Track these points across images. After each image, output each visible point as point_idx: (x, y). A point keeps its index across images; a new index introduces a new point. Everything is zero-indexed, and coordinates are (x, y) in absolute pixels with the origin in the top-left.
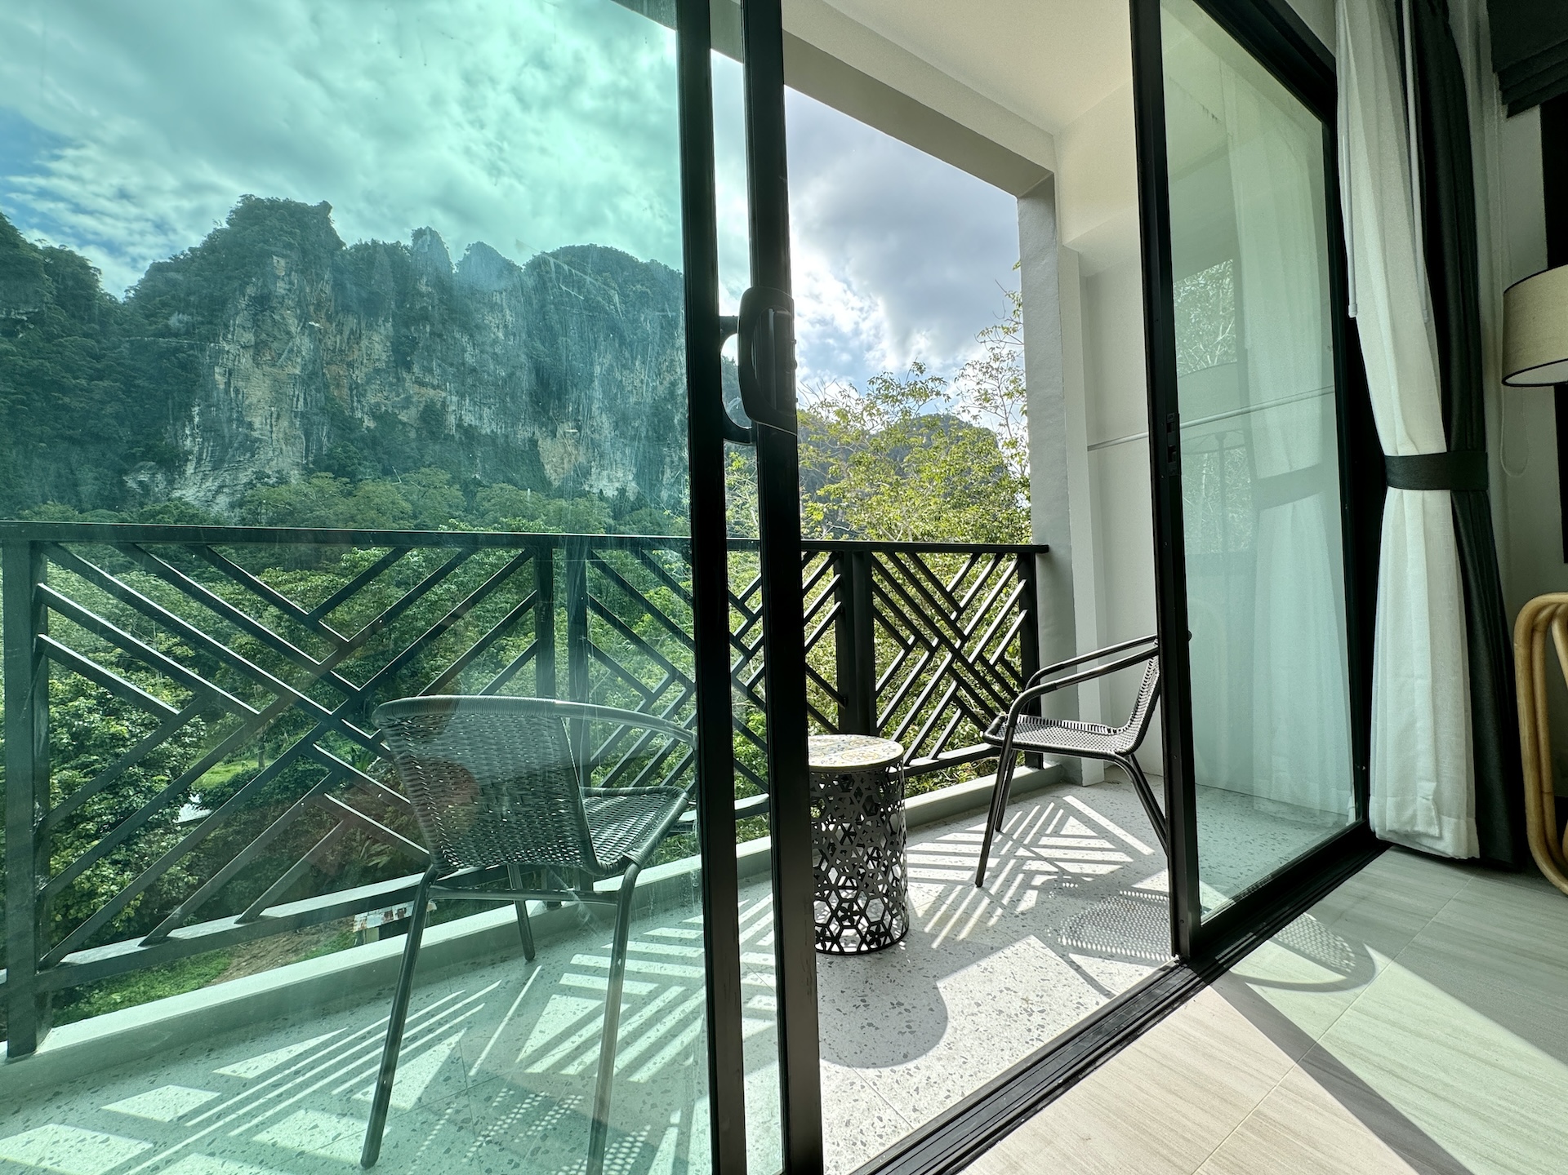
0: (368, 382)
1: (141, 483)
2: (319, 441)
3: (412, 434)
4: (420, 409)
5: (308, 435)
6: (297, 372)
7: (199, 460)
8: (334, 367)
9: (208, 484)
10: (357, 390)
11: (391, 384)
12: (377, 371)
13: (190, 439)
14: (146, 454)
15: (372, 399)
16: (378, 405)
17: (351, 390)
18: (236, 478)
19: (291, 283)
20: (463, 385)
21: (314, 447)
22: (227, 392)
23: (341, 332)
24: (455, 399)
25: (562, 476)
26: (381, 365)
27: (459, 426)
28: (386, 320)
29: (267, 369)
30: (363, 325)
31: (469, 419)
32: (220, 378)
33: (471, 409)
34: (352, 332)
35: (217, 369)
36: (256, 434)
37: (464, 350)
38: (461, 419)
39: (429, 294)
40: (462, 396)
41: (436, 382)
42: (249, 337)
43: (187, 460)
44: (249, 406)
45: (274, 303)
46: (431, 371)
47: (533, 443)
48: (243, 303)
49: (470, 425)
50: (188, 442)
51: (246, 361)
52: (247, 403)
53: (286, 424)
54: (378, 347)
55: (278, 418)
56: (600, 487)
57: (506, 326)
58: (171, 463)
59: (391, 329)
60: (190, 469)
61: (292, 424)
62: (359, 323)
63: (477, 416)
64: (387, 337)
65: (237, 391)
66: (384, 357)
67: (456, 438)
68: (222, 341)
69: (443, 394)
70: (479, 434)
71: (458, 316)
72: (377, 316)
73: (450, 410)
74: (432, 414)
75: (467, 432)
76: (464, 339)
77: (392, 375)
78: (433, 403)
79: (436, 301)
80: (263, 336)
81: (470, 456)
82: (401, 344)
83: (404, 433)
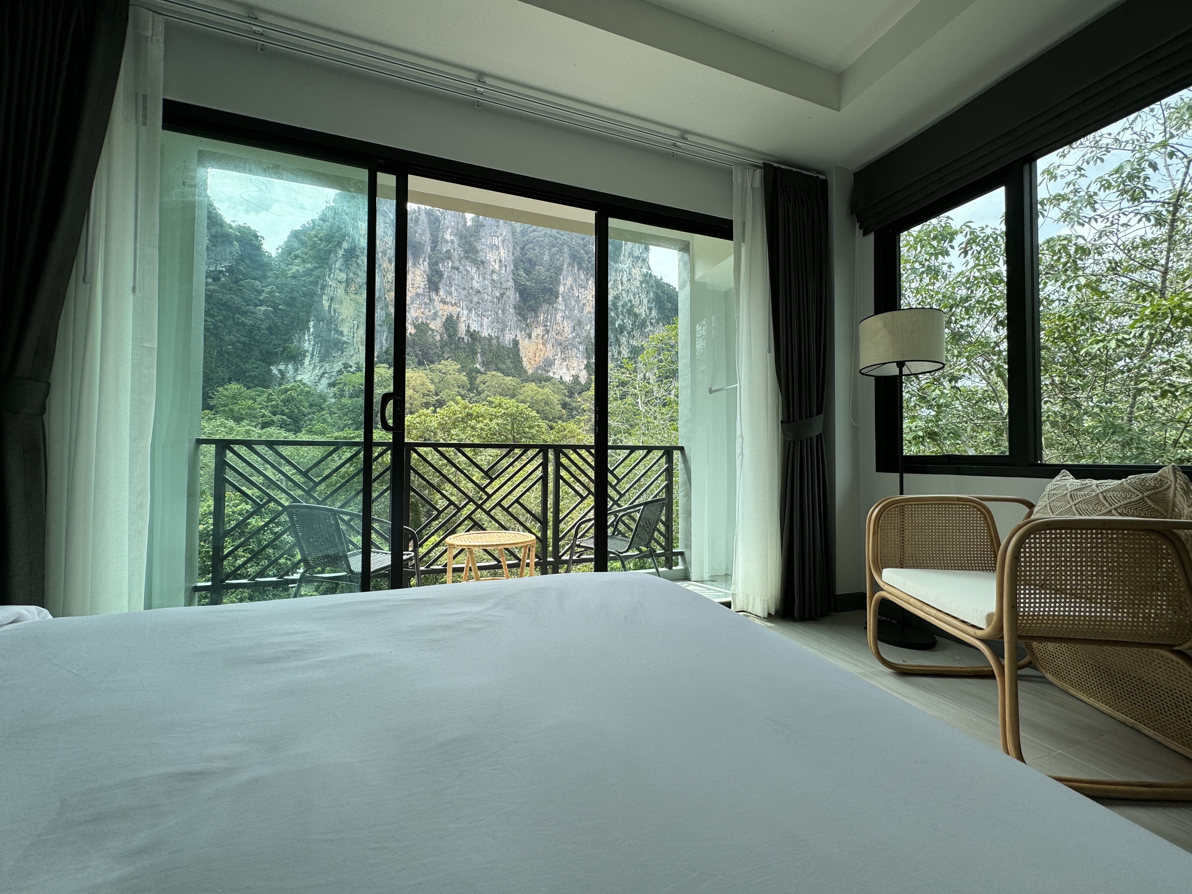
0: (412, 302)
1: (280, 370)
2: (381, 342)
3: (438, 338)
4: (444, 320)
7: (312, 355)
9: (317, 371)
11: (426, 304)
12: (418, 295)
13: (307, 342)
14: (283, 352)
15: (414, 314)
16: (417, 318)
18: (332, 368)
20: (471, 303)
22: (329, 311)
24: (466, 312)
25: (535, 366)
26: (420, 291)
27: (468, 331)
28: (424, 260)
29: (352, 296)
31: (474, 327)
32: (326, 304)
33: (476, 319)
35: (324, 297)
36: (345, 339)
37: (472, 279)
38: (469, 327)
39: (452, 242)
40: (470, 311)
41: (453, 302)
42: (343, 276)
43: (306, 356)
44: (342, 320)
45: (358, 253)
46: (450, 293)
47: (516, 343)
48: (341, 253)
49: (475, 331)
50: (306, 345)
51: (341, 292)
52: (340, 318)
54: (419, 279)
55: (357, 328)
56: (561, 374)
57: (500, 261)
58: (295, 357)
59: (427, 266)
60: (307, 361)
63: (479, 324)
64: (425, 272)
65: (335, 311)
66: (422, 285)
67: (466, 340)
68: (328, 280)
69: (458, 310)
70: (480, 337)
71: (470, 255)
72: (419, 257)
73: (462, 320)
74: (451, 323)
75: (473, 336)
76: (473, 270)
77: (427, 297)
78: (452, 316)
79: (456, 246)
80: (351, 275)
81: (474, 353)
82: (433, 276)
83: (433, 337)
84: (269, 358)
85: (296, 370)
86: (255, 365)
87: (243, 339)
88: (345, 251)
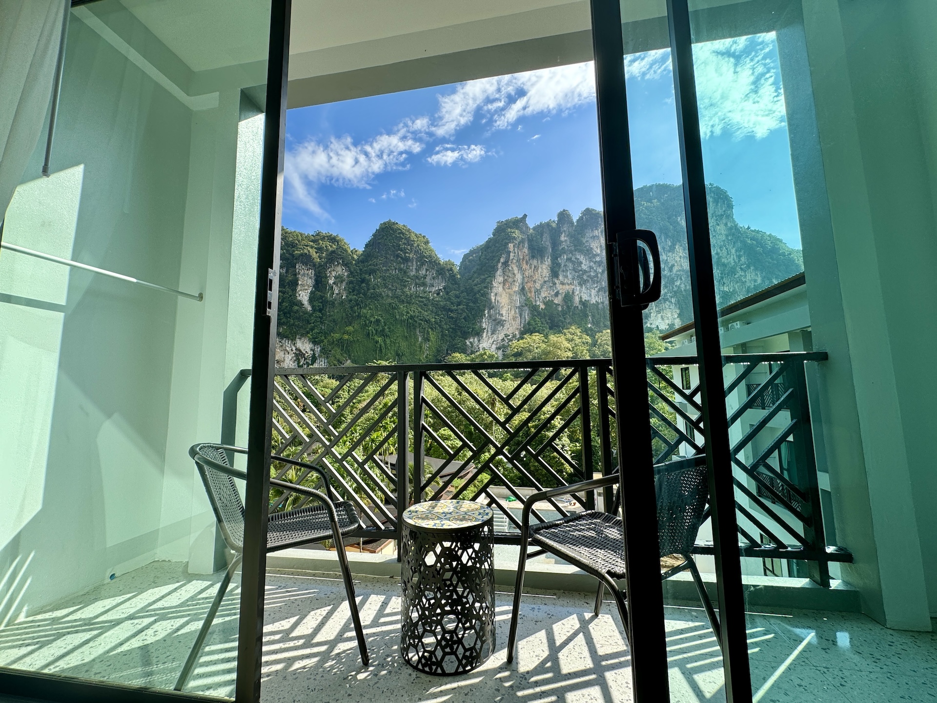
0: (542, 288)
1: (471, 342)
2: (525, 317)
3: (560, 309)
4: (563, 296)
5: (521, 315)
6: (517, 289)
7: (487, 331)
8: (529, 284)
9: (490, 341)
10: (538, 292)
11: (551, 287)
12: (545, 282)
13: (485, 323)
14: (472, 331)
15: (543, 295)
16: (545, 297)
17: (535, 293)
18: (498, 337)
19: (515, 253)
20: (582, 280)
21: (523, 321)
22: (495, 302)
23: (531, 268)
24: (578, 288)
26: (546, 279)
27: (581, 301)
28: (548, 258)
29: (507, 290)
30: (539, 262)
31: (585, 297)
32: (493, 298)
33: (586, 292)
34: (535, 267)
35: (492, 294)
36: (504, 318)
37: (581, 263)
38: (581, 298)
39: (566, 241)
40: (581, 286)
41: (569, 282)
42: (501, 279)
43: (484, 332)
44: (502, 306)
45: (510, 263)
46: (566, 277)
48: (500, 266)
49: (585, 300)
50: (484, 325)
51: (501, 289)
53: (513, 312)
54: (545, 271)
55: (511, 310)
58: (478, 333)
59: (550, 261)
60: (485, 334)
61: (515, 311)
62: (538, 262)
63: (589, 294)
64: (548, 265)
65: (498, 302)
66: (548, 275)
67: (579, 308)
68: (493, 283)
69: (573, 287)
70: (590, 304)
71: (578, 247)
72: (545, 257)
73: (576, 294)
74: (568, 298)
75: (584, 304)
76: (582, 258)
77: (551, 282)
78: (568, 292)
79: (568, 243)
80: (506, 277)
81: (586, 316)
82: (554, 267)
83: (556, 309)
84: (465, 335)
85: (479, 341)
86: (459, 341)
87: (452, 326)
88: (502, 263)
